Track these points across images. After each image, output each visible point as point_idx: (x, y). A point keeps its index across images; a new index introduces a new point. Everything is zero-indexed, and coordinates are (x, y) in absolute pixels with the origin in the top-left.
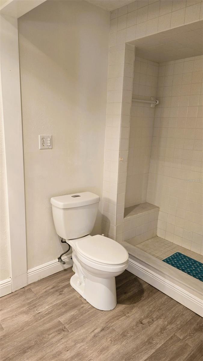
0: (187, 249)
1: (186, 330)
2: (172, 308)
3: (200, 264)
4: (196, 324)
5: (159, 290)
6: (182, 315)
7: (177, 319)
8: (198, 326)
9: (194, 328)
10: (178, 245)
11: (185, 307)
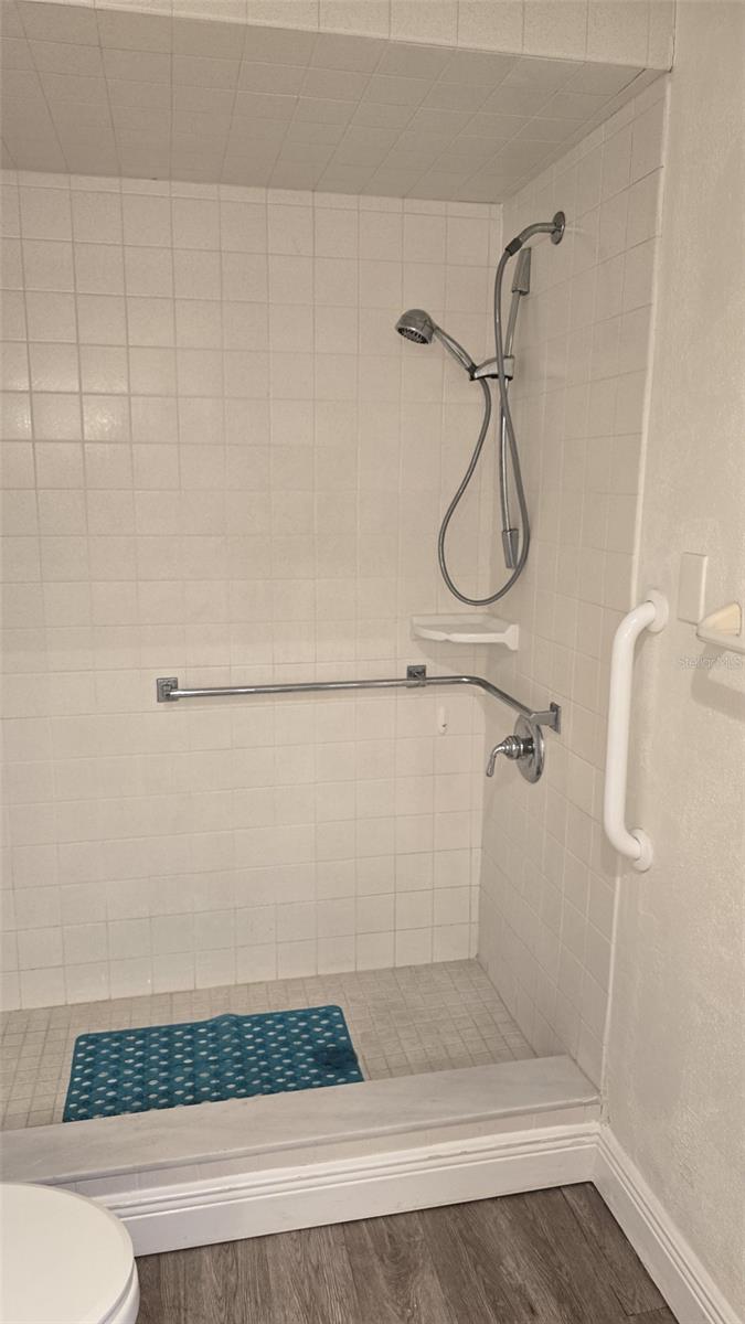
0: (94, 1000)
1: (381, 1314)
2: (267, 1278)
3: (213, 1029)
4: (376, 1260)
5: (158, 1255)
6: (316, 1272)
7: (322, 1306)
8: (387, 1261)
9: (390, 1284)
10: (51, 1004)
11: (294, 1235)
